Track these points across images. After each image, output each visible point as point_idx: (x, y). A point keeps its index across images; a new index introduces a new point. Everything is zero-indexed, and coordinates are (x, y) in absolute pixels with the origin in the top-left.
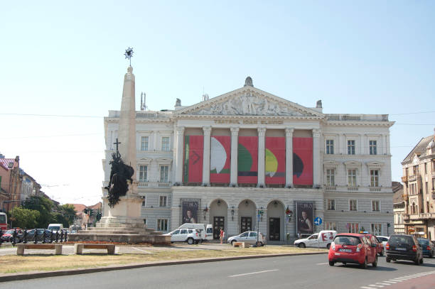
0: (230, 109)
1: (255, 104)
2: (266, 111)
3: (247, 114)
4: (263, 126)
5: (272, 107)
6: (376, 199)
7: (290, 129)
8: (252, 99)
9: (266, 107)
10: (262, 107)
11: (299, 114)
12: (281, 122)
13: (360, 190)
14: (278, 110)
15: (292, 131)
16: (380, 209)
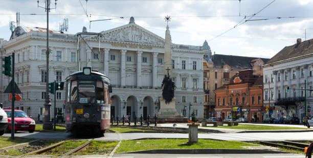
0: (121, 37)
1: (137, 36)
2: (143, 40)
3: (131, 42)
4: (141, 50)
5: (146, 38)
6: (195, 96)
7: (156, 53)
8: (134, 32)
9: (143, 38)
10: (141, 37)
11: (162, 44)
12: (150, 48)
13: (188, 90)
14: (150, 40)
15: (158, 54)
16: (197, 101)
